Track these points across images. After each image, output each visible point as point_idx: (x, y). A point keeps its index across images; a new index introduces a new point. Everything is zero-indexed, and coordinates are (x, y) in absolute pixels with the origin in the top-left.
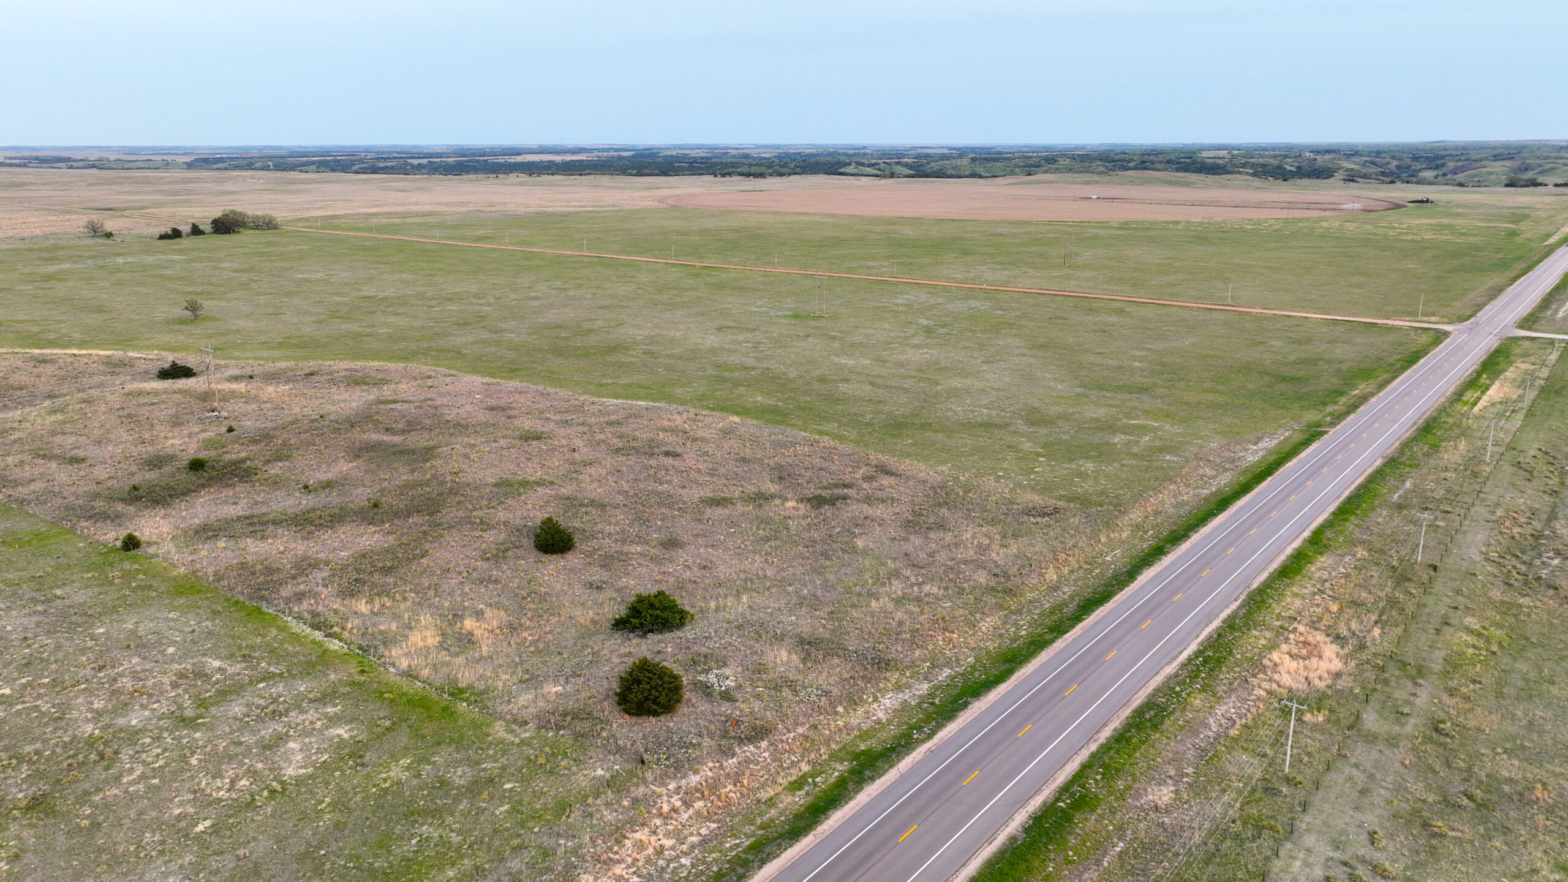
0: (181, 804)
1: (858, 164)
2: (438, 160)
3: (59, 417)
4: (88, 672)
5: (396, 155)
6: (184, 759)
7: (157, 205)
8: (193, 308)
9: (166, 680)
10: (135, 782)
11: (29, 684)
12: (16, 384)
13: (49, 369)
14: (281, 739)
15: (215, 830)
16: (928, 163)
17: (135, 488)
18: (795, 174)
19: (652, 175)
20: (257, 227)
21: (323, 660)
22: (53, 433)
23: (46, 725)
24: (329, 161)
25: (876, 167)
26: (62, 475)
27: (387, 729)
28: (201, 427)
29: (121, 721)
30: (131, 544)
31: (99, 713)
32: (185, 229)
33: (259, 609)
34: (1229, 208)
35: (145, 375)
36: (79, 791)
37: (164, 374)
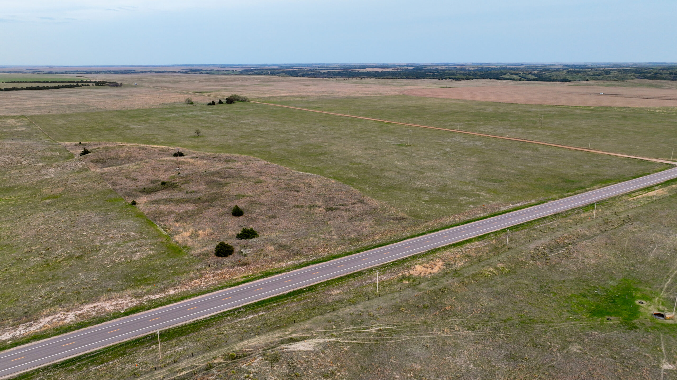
0: (107, 261)
1: (510, 73)
2: (332, 71)
3: (137, 166)
4: (104, 232)
5: (317, 68)
6: (113, 253)
7: (217, 91)
8: (198, 132)
9: (120, 236)
10: (101, 256)
11: (90, 233)
12: (133, 156)
13: (144, 151)
14: (136, 252)
15: (111, 268)
16: (545, 73)
17: (145, 189)
18: (476, 78)
19: (412, 79)
20: (242, 101)
21: (160, 235)
22: (133, 171)
23: (89, 242)
24: (291, 71)
25: (519, 75)
26: (129, 183)
27: (162, 253)
28: (173, 172)
29: (105, 243)
30: (134, 203)
31: (101, 241)
32: (217, 101)
33: (153, 222)
34: (665, 100)
35: (169, 155)
36: (89, 256)
37: (175, 155)
